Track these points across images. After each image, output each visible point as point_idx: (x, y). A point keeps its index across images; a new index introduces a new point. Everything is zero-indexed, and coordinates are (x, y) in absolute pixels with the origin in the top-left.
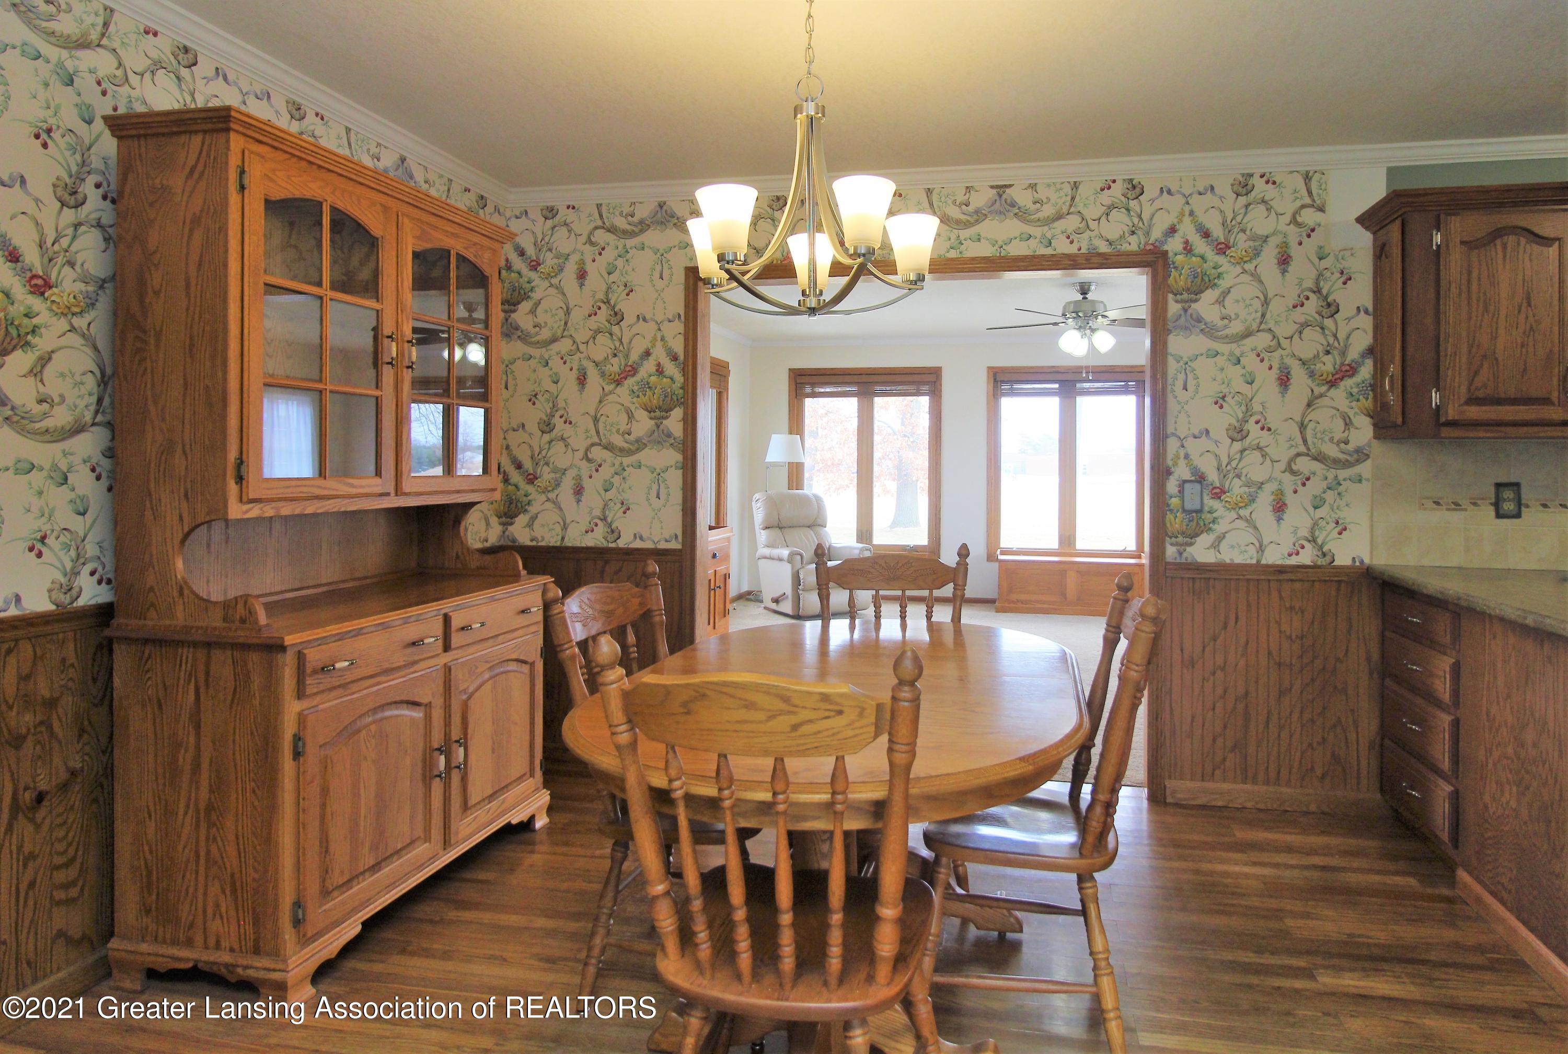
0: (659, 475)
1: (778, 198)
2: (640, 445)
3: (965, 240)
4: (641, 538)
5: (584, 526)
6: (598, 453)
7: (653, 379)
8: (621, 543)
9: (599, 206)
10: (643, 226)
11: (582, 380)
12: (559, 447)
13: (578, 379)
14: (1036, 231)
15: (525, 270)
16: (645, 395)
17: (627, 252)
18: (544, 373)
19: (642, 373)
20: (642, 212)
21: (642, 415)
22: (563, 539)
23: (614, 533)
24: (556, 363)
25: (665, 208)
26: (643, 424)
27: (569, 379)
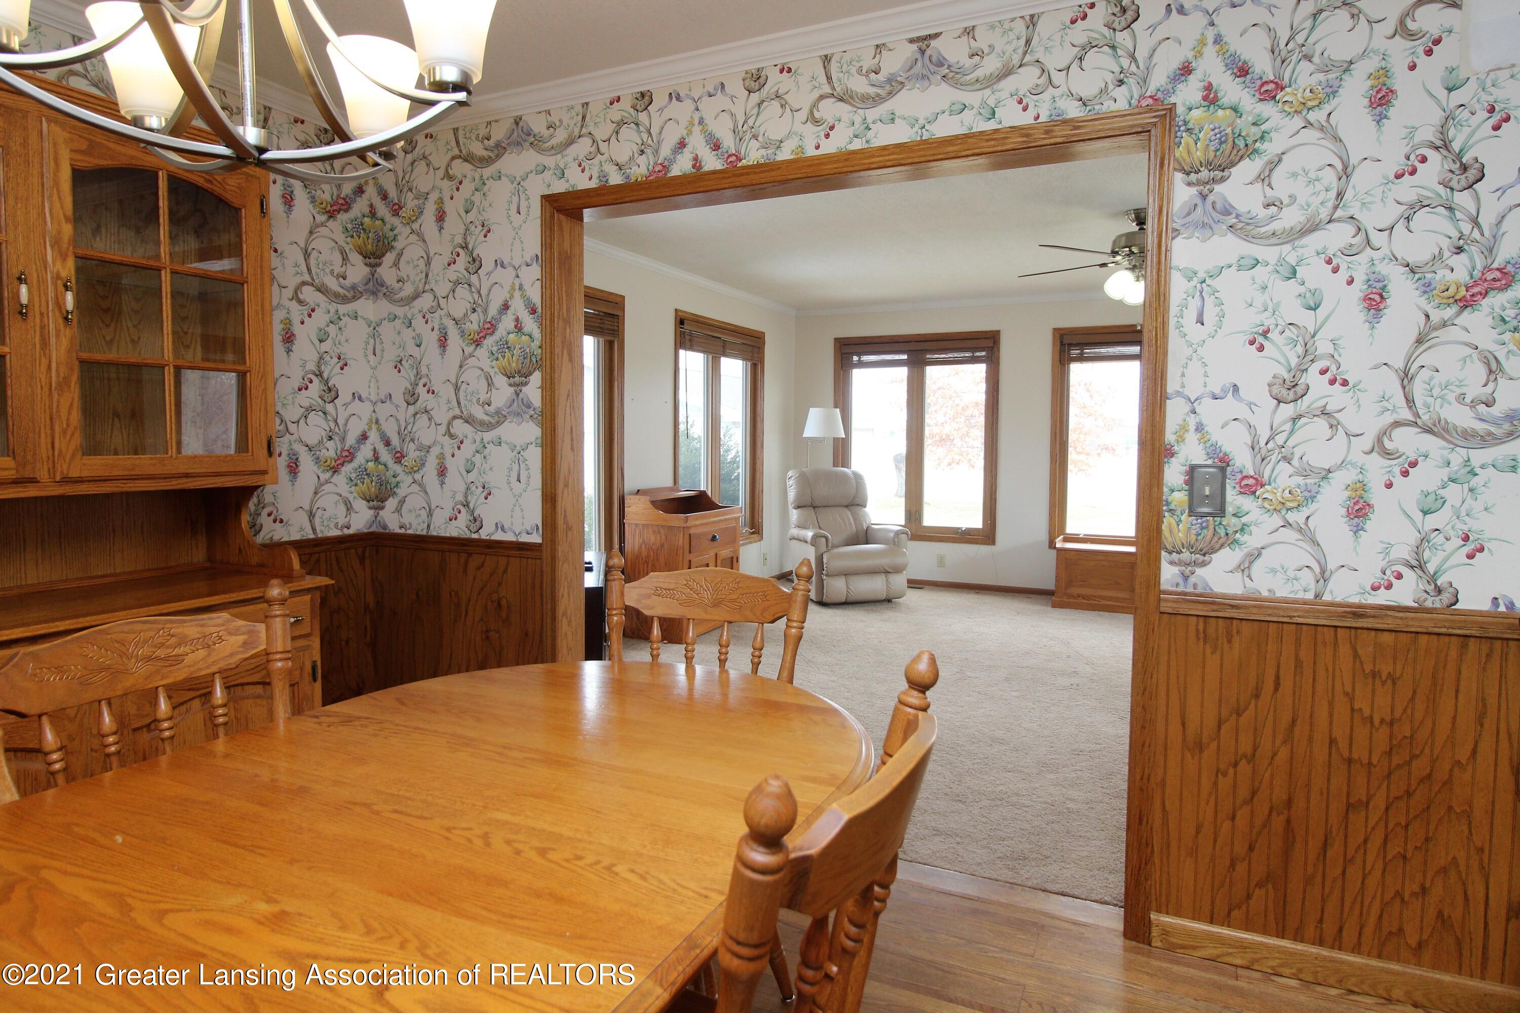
0: (519, 452)
1: (643, 95)
2: (500, 418)
3: (874, 123)
4: (503, 529)
5: (448, 513)
6: (459, 427)
7: (512, 337)
8: (484, 535)
9: (456, 130)
10: (500, 150)
11: (443, 342)
12: (423, 420)
13: (440, 340)
14: (973, 98)
15: (388, 217)
16: (504, 357)
17: (484, 184)
18: (408, 334)
19: (501, 331)
20: (499, 133)
21: (501, 381)
22: (429, 526)
23: (476, 521)
24: (418, 322)
25: (521, 124)
26: (503, 393)
27: (431, 340)
